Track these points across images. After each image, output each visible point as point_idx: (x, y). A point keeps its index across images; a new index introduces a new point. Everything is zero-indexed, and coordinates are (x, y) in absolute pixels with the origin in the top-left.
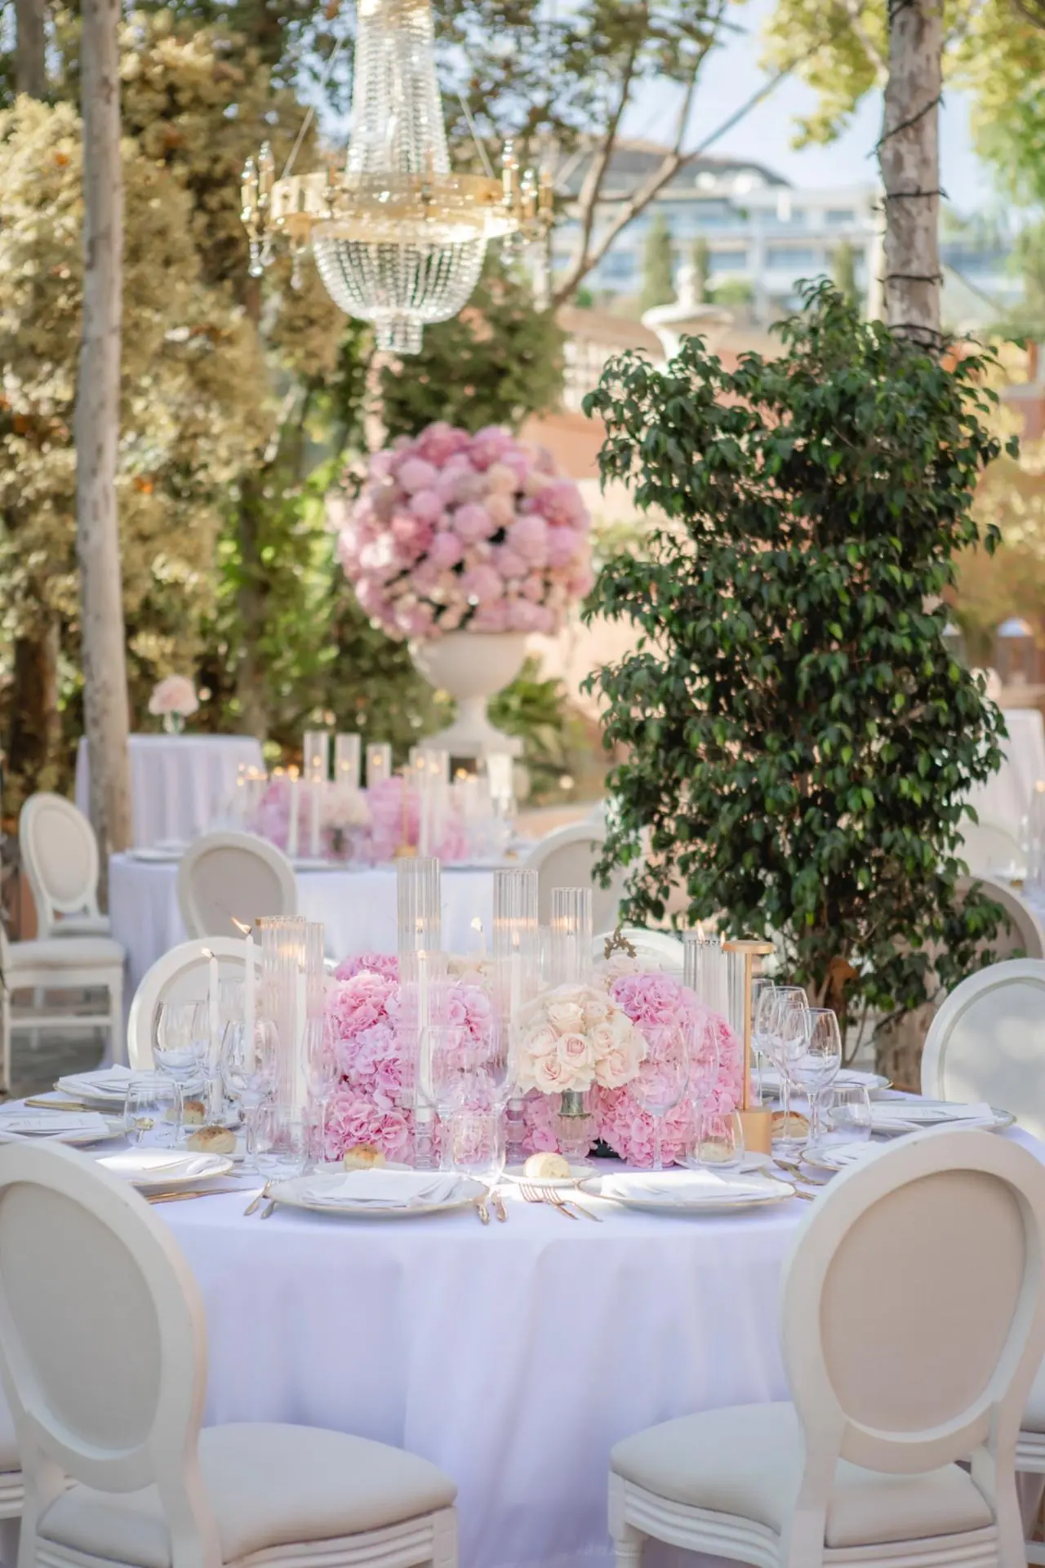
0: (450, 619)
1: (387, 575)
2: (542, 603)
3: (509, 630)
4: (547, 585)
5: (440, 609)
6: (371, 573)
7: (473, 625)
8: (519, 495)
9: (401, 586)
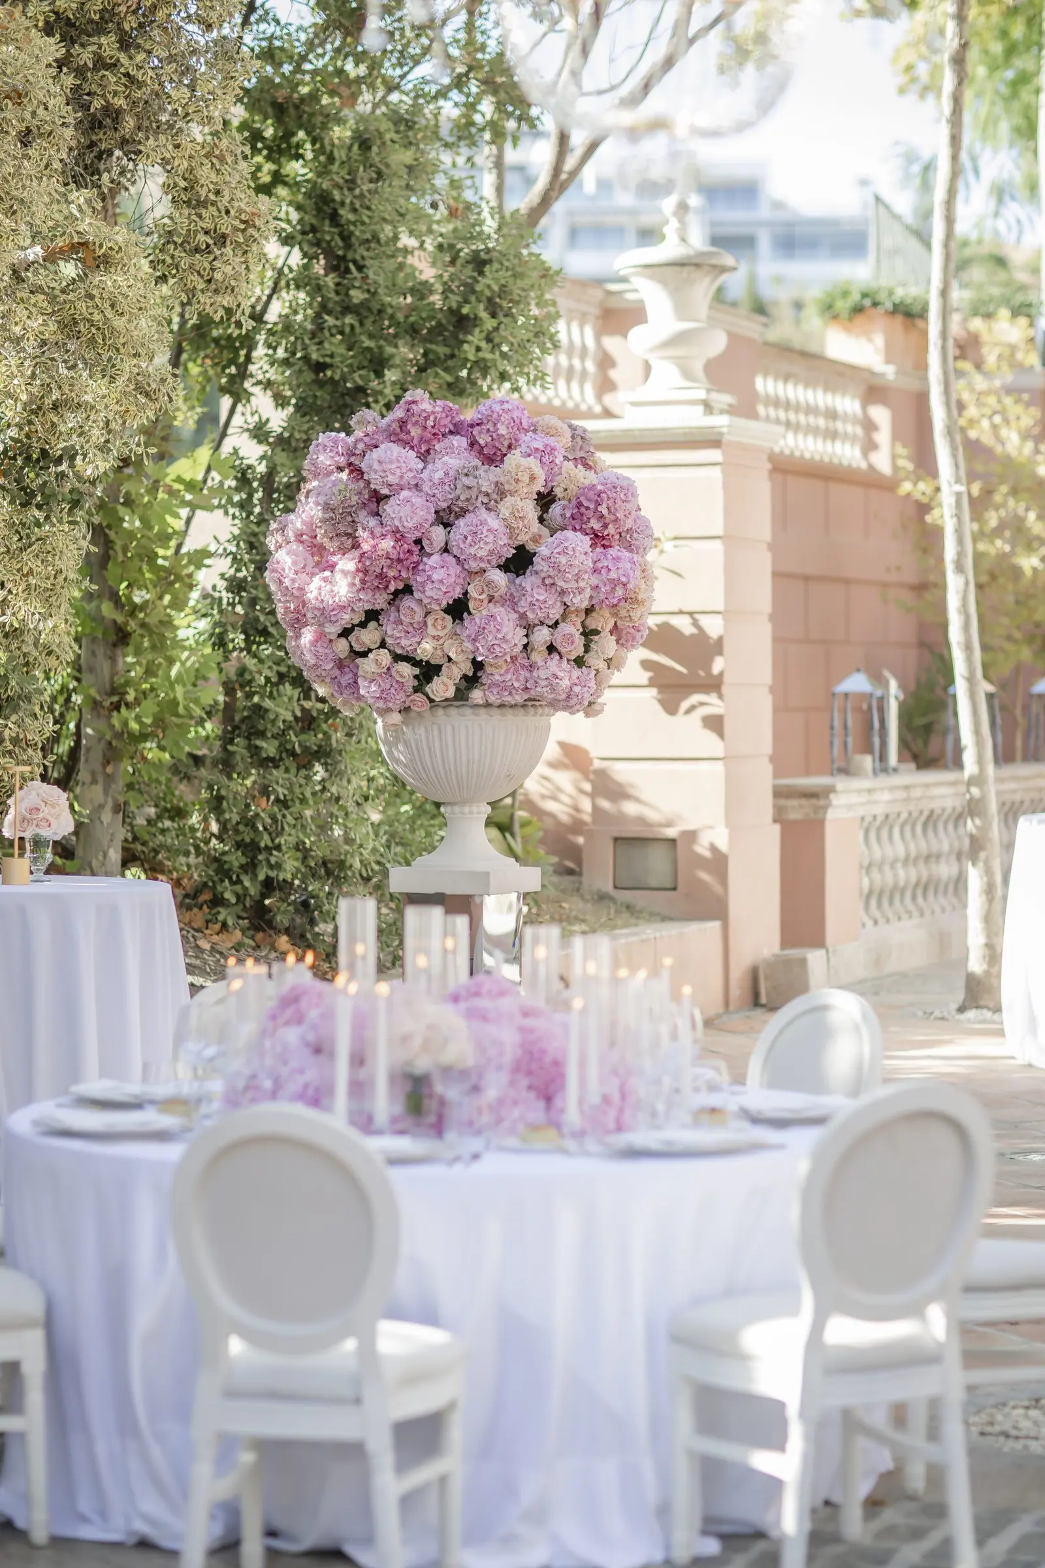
0: (442, 687)
1: (346, 619)
2: (579, 662)
3: (531, 703)
4: (589, 634)
5: (428, 671)
6: (324, 614)
7: (477, 695)
8: (545, 500)
9: (368, 637)
